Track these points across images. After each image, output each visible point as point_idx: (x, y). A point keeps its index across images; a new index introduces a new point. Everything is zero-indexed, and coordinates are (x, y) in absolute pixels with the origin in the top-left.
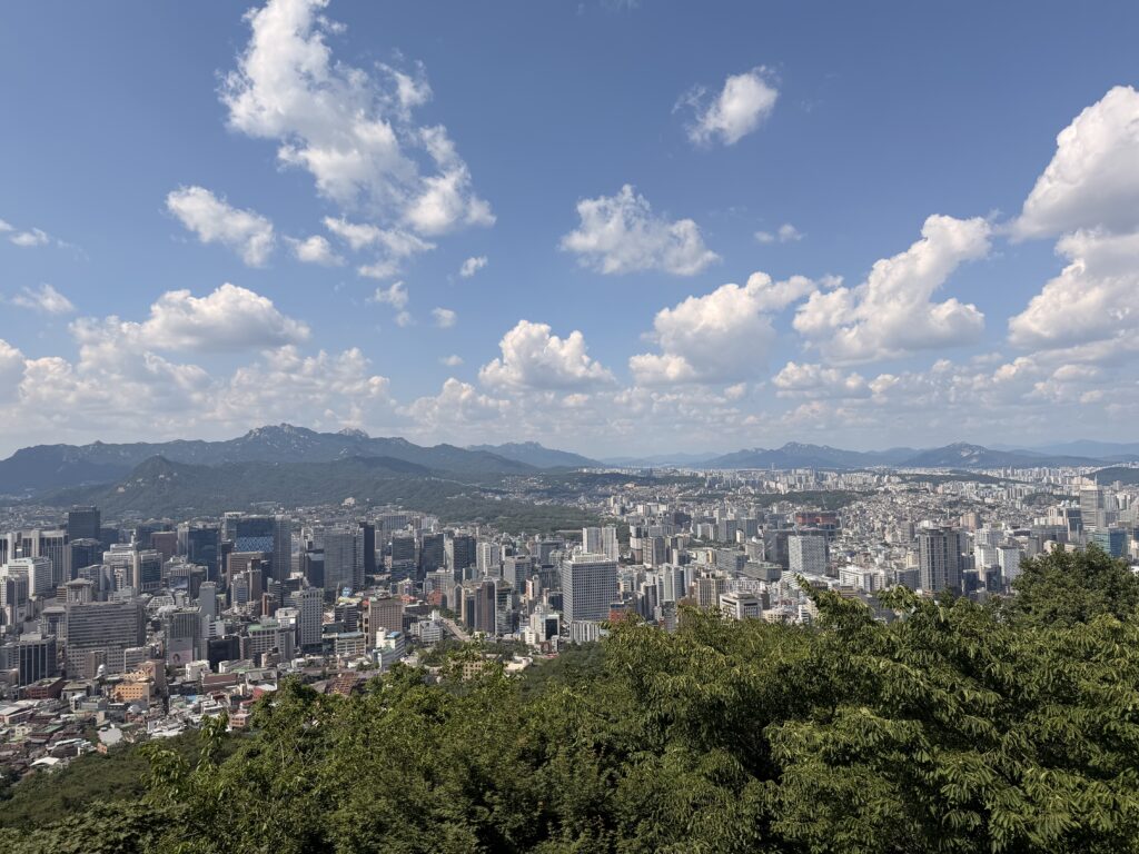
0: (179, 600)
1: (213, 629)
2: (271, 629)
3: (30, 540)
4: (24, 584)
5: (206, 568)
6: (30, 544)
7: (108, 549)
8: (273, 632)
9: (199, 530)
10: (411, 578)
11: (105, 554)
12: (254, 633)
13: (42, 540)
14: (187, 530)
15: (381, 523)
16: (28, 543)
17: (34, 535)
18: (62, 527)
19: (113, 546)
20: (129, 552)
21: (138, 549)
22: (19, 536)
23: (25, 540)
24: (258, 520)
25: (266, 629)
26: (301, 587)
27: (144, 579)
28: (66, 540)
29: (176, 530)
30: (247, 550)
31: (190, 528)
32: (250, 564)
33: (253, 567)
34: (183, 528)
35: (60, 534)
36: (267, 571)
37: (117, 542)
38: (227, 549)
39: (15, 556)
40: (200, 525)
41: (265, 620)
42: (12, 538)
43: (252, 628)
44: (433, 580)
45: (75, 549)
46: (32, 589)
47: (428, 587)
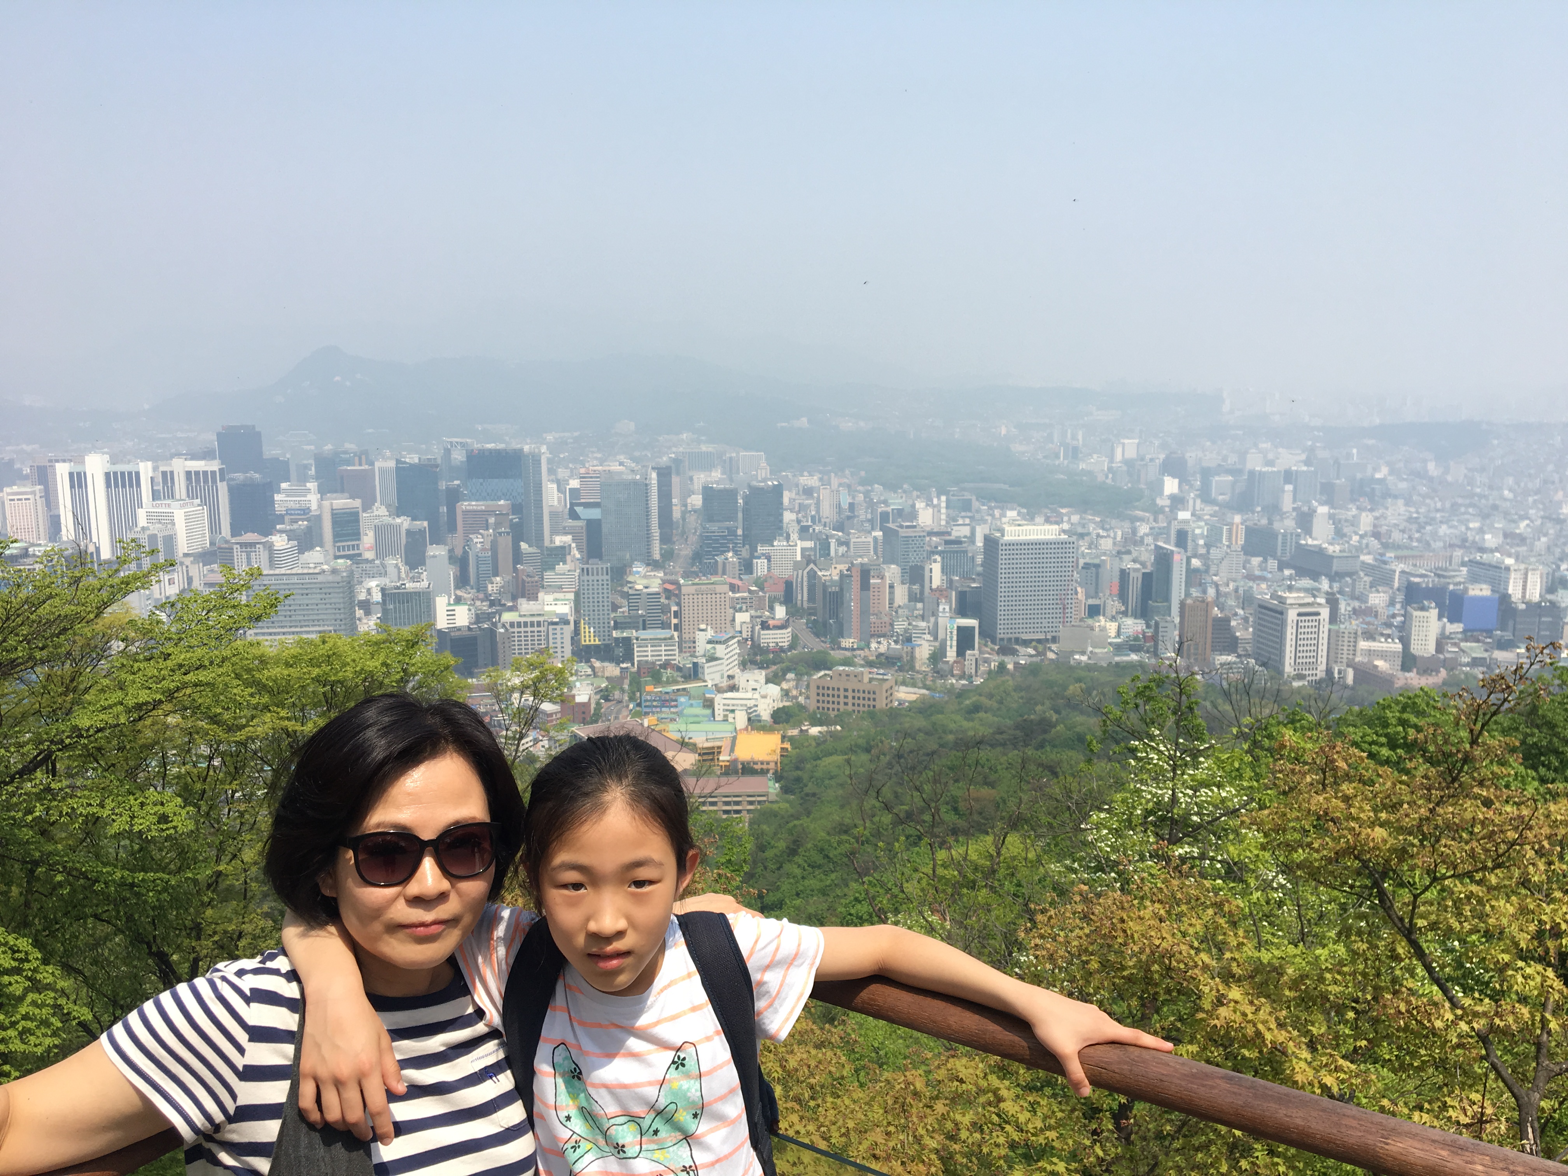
0: (391, 570)
1: (451, 614)
2: (535, 619)
3: (172, 473)
4: (170, 540)
5: (426, 524)
6: (172, 479)
7: (279, 492)
8: (539, 624)
9: (412, 466)
10: (736, 553)
11: (277, 497)
12: (512, 625)
13: (188, 474)
14: (392, 464)
15: (677, 461)
16: (168, 478)
17: (176, 466)
18: (213, 456)
19: (284, 485)
20: (309, 497)
21: (324, 491)
22: (155, 469)
23: (164, 474)
24: (498, 452)
25: (529, 619)
26: (568, 558)
27: (337, 536)
28: (221, 474)
29: (372, 464)
30: (484, 499)
31: (398, 461)
32: (492, 520)
33: (497, 525)
34: (385, 464)
35: (214, 466)
36: (518, 533)
37: (287, 479)
38: (454, 497)
39: (155, 496)
40: (413, 459)
41: (526, 606)
42: (146, 470)
43: (507, 617)
44: (769, 558)
45: (231, 490)
46: (182, 546)
47: (761, 567)
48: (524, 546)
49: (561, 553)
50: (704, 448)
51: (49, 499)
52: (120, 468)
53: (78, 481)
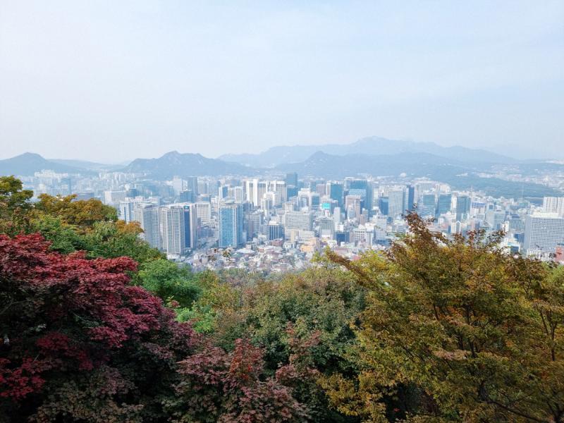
1: (339, 227)
2: (363, 231)
4: (271, 202)
5: (337, 201)
7: (300, 190)
9: (335, 185)
11: (299, 192)
12: (355, 232)
13: (277, 185)
14: (330, 184)
16: (272, 185)
17: (274, 183)
18: (284, 180)
19: (302, 189)
20: (308, 192)
21: (311, 191)
22: (269, 182)
24: (360, 181)
25: (361, 231)
26: (377, 214)
27: (313, 203)
28: (285, 185)
29: (326, 184)
30: (355, 195)
31: (332, 183)
32: (355, 201)
33: (356, 203)
34: (328, 184)
35: (283, 183)
36: (362, 205)
37: (303, 187)
38: (346, 193)
40: (335, 182)
41: (361, 227)
42: (267, 183)
43: (355, 230)
44: (444, 218)
45: (288, 189)
46: (274, 204)
47: (441, 221)
48: (364, 209)
49: (375, 212)
50: (429, 182)
51: (245, 189)
52: (261, 183)
53: (251, 185)
